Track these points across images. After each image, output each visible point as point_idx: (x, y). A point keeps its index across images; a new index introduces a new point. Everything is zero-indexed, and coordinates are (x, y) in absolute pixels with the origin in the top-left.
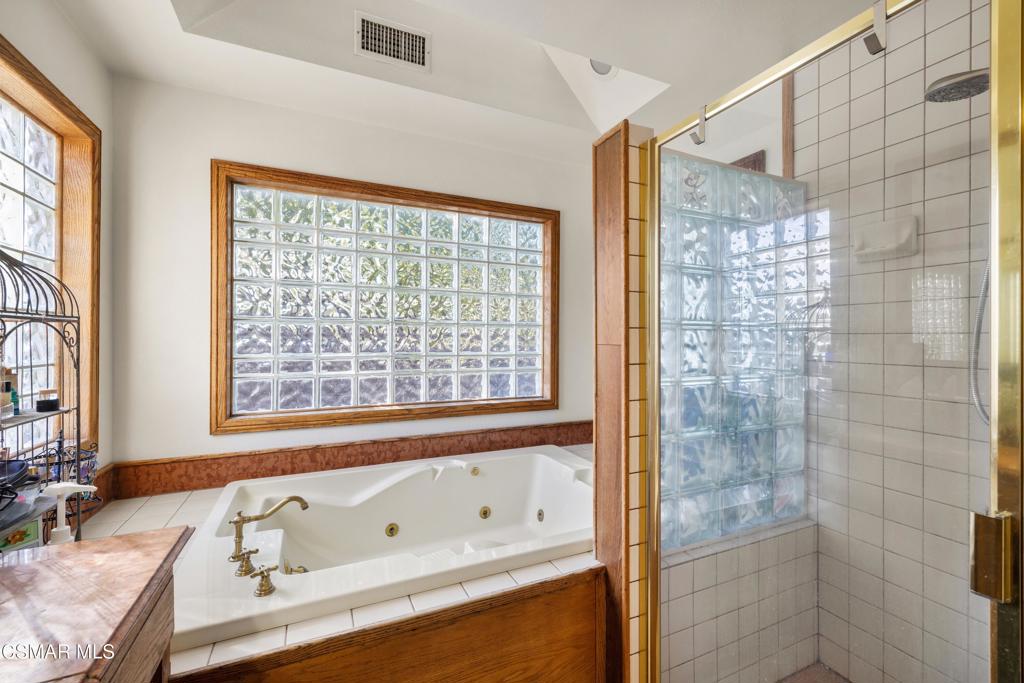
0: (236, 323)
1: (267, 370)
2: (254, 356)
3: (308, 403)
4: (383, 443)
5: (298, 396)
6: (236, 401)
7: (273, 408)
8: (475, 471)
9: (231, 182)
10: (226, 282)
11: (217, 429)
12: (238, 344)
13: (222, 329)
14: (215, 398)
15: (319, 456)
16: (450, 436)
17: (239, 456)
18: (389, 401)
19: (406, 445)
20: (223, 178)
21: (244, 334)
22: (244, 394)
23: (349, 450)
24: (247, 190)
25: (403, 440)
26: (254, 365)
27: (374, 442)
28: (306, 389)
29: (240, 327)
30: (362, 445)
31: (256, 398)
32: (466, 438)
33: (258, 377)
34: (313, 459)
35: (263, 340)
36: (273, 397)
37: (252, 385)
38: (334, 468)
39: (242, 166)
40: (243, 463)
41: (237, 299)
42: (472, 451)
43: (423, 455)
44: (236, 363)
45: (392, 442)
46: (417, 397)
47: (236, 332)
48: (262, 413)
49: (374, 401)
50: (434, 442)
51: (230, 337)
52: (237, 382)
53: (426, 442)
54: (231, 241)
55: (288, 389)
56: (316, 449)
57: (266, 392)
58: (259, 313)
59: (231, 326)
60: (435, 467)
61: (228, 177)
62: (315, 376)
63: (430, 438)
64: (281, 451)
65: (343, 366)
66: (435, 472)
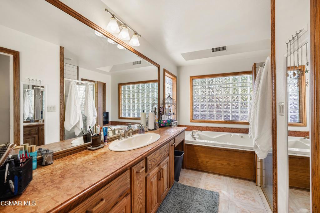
0: (194, 103)
1: (199, 112)
2: (196, 109)
3: (206, 118)
4: (220, 128)
5: (204, 117)
6: (194, 117)
7: (200, 118)
8: (242, 137)
9: (193, 79)
10: (192, 96)
11: (191, 121)
12: (194, 107)
13: (192, 105)
14: (191, 116)
15: (207, 129)
16: (237, 129)
17: (194, 126)
18: (222, 119)
19: (226, 129)
20: (191, 79)
21: (195, 105)
22: (195, 116)
23: (213, 128)
24: (195, 80)
25: (225, 128)
26: (197, 111)
27: (218, 127)
28: (206, 116)
29: (194, 104)
30: (216, 128)
31: (197, 117)
32: (241, 130)
33: (197, 113)
34: (206, 129)
35: (198, 106)
36: (200, 117)
37: (196, 114)
38: (210, 131)
39: (194, 76)
40: (195, 128)
41: (194, 99)
42: (243, 133)
43: (230, 132)
44: (194, 110)
45: (222, 128)
46: (229, 119)
47: (194, 105)
48: (198, 119)
49: (219, 119)
50: (233, 129)
51: (193, 106)
52: (194, 114)
53: (231, 129)
54: (193, 89)
55: (202, 115)
56: (207, 127)
57: (198, 116)
58: (197, 102)
59: (193, 104)
60: (231, 134)
61: (192, 79)
62: (208, 113)
63: (232, 128)
64: (201, 126)
65: (213, 112)
66: (231, 135)
